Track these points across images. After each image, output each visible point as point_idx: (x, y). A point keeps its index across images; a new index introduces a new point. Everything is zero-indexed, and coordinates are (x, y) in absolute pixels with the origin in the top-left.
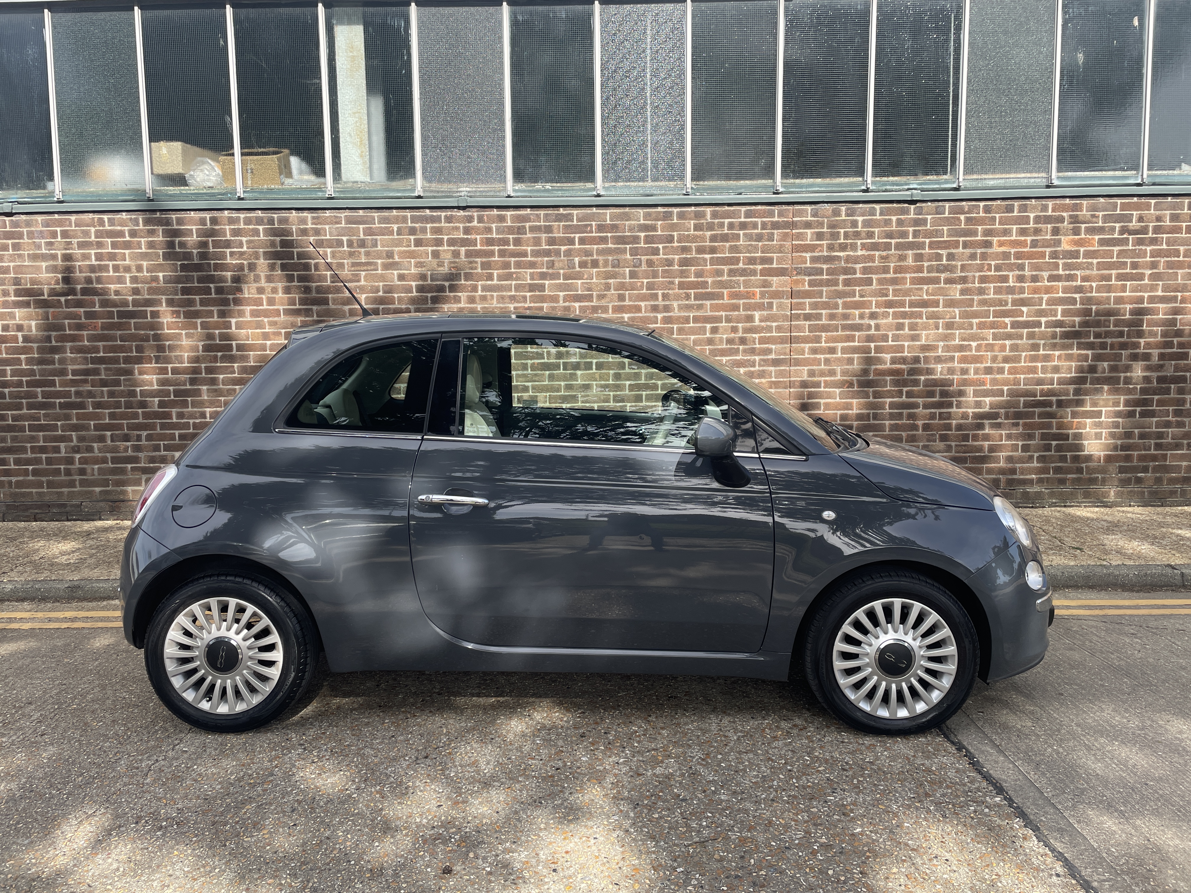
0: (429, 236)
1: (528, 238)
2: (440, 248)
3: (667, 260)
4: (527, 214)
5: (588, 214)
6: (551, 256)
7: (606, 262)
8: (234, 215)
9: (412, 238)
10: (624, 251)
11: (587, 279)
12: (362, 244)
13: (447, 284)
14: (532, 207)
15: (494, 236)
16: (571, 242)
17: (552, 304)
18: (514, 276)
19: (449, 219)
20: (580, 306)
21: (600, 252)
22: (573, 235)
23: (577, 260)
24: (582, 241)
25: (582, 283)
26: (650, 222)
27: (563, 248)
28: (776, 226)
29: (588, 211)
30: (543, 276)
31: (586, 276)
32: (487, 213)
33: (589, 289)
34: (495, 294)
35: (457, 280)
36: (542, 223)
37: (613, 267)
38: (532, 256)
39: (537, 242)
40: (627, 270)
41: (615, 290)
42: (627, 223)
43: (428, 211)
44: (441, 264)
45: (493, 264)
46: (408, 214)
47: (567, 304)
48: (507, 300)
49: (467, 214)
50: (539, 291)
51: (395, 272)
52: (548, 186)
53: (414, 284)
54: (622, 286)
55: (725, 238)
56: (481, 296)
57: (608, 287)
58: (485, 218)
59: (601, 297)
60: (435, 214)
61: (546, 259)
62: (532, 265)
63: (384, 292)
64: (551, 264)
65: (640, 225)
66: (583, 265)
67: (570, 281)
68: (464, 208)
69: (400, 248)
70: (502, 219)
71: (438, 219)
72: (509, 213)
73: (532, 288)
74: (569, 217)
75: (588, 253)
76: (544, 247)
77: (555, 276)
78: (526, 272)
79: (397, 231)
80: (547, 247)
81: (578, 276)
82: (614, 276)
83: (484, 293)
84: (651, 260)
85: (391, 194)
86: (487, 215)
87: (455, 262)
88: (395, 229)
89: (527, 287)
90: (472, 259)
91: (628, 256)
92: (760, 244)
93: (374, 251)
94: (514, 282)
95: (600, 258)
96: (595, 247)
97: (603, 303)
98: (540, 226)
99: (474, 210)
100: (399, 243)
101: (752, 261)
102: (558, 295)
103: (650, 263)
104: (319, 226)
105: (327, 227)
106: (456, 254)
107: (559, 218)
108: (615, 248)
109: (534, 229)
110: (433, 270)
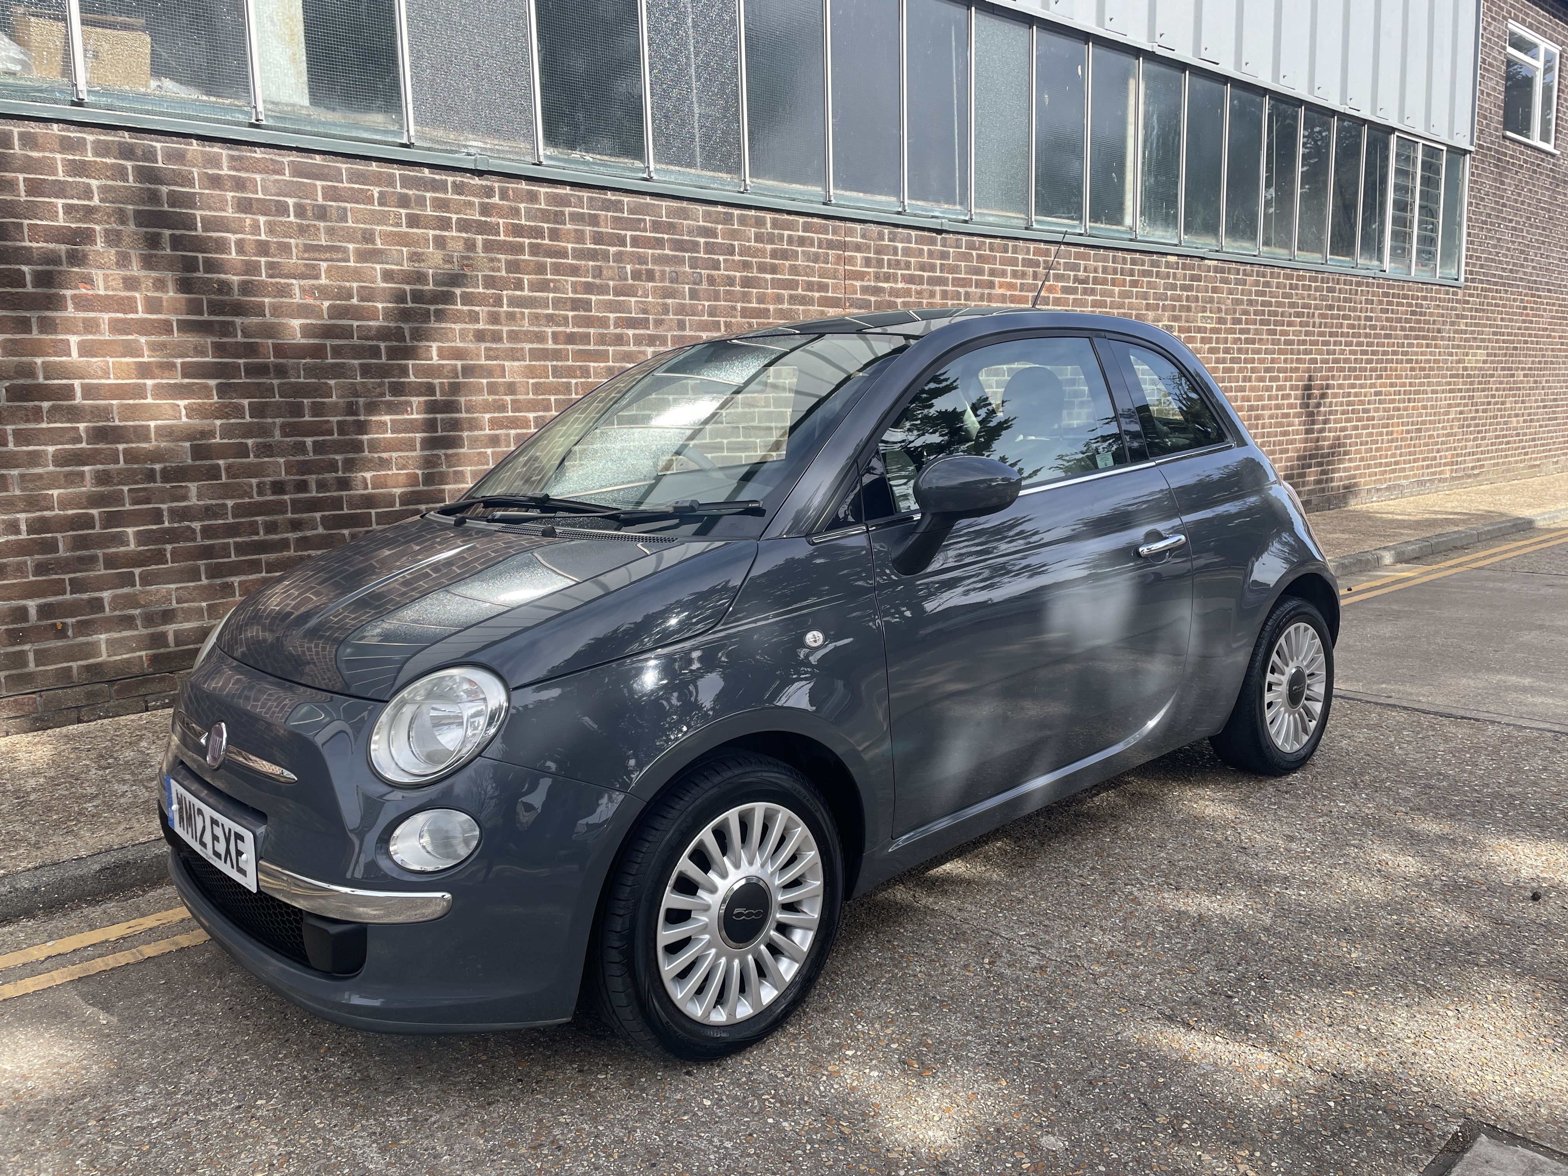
0: (429, 212)
1: (569, 230)
2: (446, 233)
3: (728, 277)
4: (566, 194)
5: (641, 204)
6: (598, 260)
7: (663, 273)
8: (74, 134)
9: (403, 211)
10: (683, 261)
11: (641, 296)
12: (322, 214)
13: (457, 291)
14: (573, 185)
15: (523, 222)
16: (622, 242)
17: (601, 331)
18: (552, 285)
19: (459, 189)
20: (634, 335)
21: (658, 260)
22: (623, 232)
23: (629, 268)
24: (635, 242)
25: (636, 302)
26: (709, 225)
27: (612, 249)
28: (831, 245)
29: (641, 200)
30: (589, 288)
31: (640, 293)
32: (512, 185)
33: (645, 311)
34: (526, 311)
35: (472, 287)
36: (586, 211)
37: (671, 282)
38: (574, 258)
39: (579, 237)
40: (687, 287)
41: (674, 314)
42: (685, 222)
43: (426, 171)
44: (448, 259)
45: (523, 264)
46: (397, 172)
47: (618, 331)
48: (543, 322)
49: (484, 183)
50: (585, 310)
51: (378, 267)
52: (588, 157)
53: (407, 288)
54: (681, 310)
55: (784, 255)
56: (507, 313)
57: (666, 310)
58: (511, 192)
59: (659, 323)
60: (437, 177)
61: (591, 263)
62: (574, 271)
63: (361, 299)
64: (598, 271)
65: (699, 227)
66: (636, 275)
67: (622, 298)
68: (480, 173)
69: (385, 228)
70: (533, 197)
71: (442, 186)
72: (543, 190)
73: (576, 305)
74: (617, 206)
75: (642, 260)
76: (589, 246)
77: (602, 290)
78: (566, 281)
79: (379, 198)
80: (592, 246)
81: (630, 292)
82: (671, 294)
83: (511, 309)
84: (712, 276)
86: (513, 189)
87: (468, 258)
88: (376, 195)
89: (569, 303)
90: (493, 255)
91: (687, 269)
92: (817, 266)
93: (343, 228)
94: (551, 295)
95: (656, 268)
96: (650, 251)
97: (661, 332)
98: (583, 214)
99: (494, 178)
100: (382, 219)
101: (809, 286)
102: (608, 318)
103: (711, 280)
104: (243, 175)
105: (258, 177)
106: (470, 245)
107: (608, 206)
108: (673, 256)
109: (577, 218)
110: (436, 268)
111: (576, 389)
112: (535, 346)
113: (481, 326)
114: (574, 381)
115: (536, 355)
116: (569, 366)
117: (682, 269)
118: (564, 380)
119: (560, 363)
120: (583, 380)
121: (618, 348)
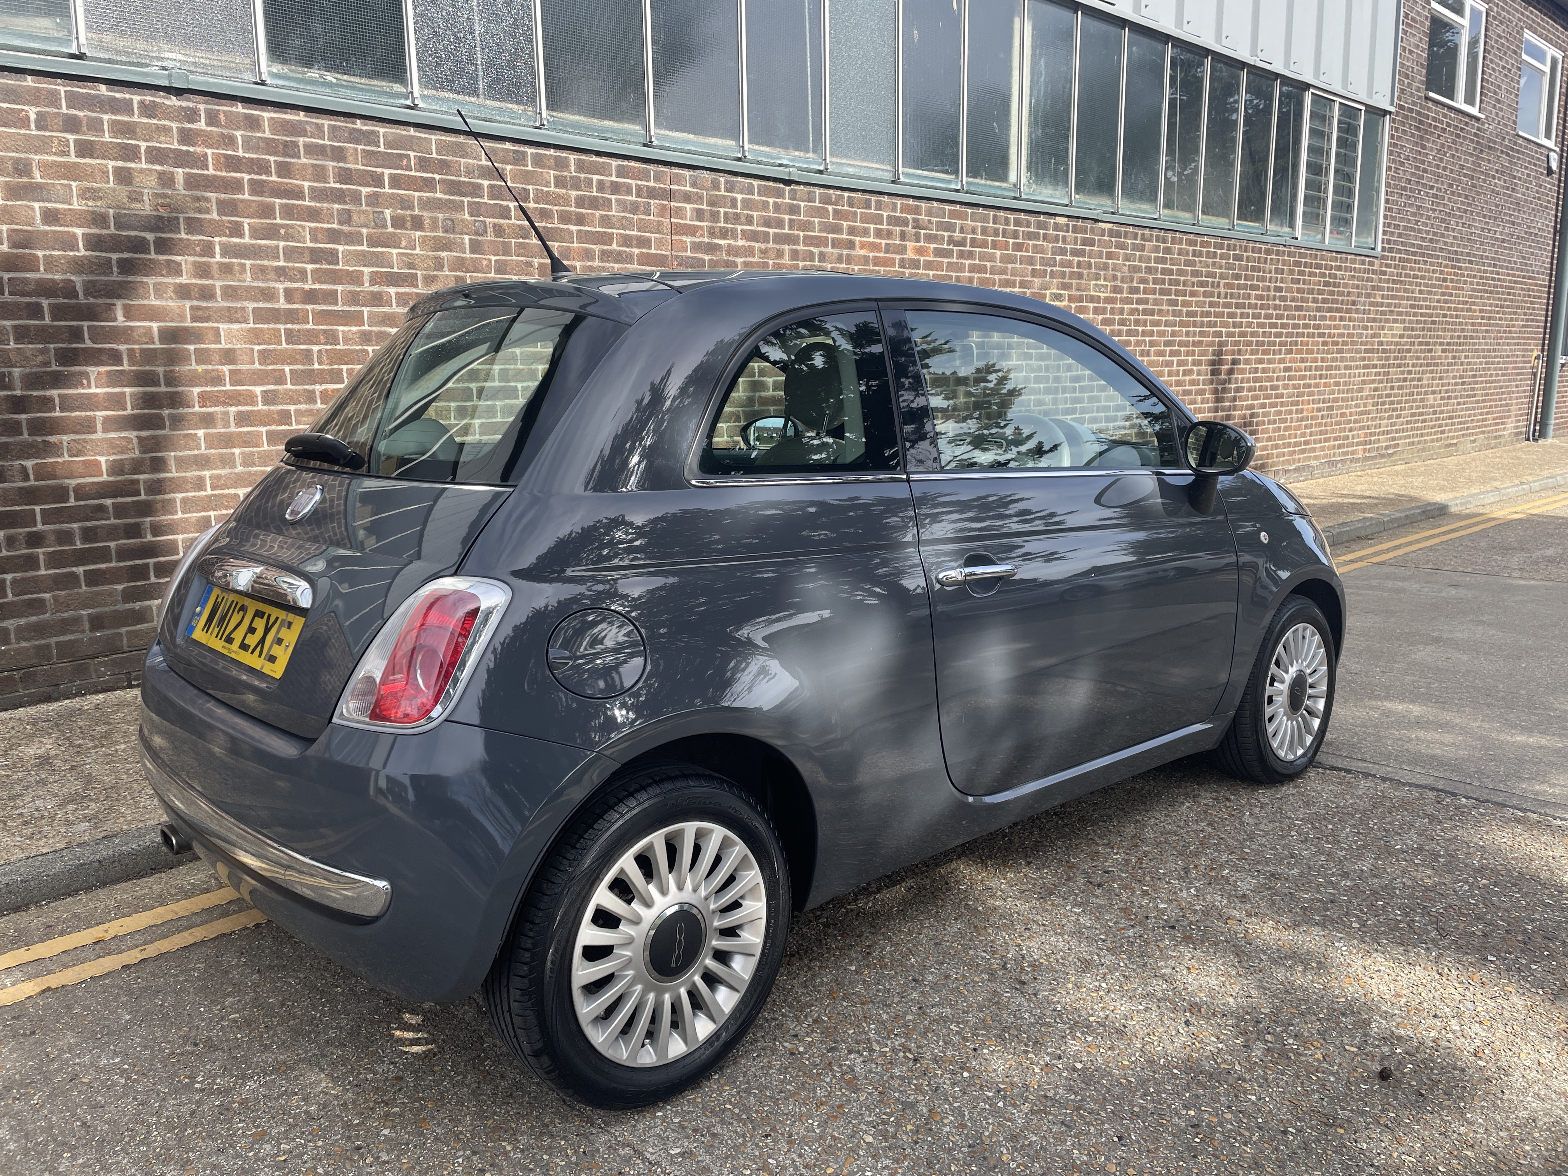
0: (107, 138)
1: (304, 165)
2: (133, 165)
3: (521, 227)
4: (300, 121)
5: (402, 136)
6: (345, 203)
7: (435, 220)
9: (71, 137)
10: (460, 207)
11: (405, 248)
13: (150, 237)
14: (308, 110)
15: (240, 153)
16: (378, 181)
17: (352, 288)
18: (282, 231)
19: (148, 110)
20: (397, 294)
21: (426, 204)
22: (379, 170)
23: (388, 213)
24: (395, 182)
25: (399, 254)
26: (494, 164)
27: (365, 190)
28: (652, 193)
29: (402, 131)
30: (334, 236)
31: (404, 244)
32: (224, 108)
33: (411, 266)
34: (248, 263)
35: (171, 231)
36: (327, 142)
37: (446, 231)
38: (312, 199)
39: (319, 174)
40: (467, 238)
41: (451, 270)
42: (463, 160)
43: (103, 88)
44: (136, 197)
45: (241, 205)
46: (62, 88)
47: (376, 288)
48: (272, 275)
49: (185, 104)
50: (329, 263)
51: (36, 205)
52: (330, 77)
53: (79, 232)
54: (460, 264)
55: (594, 203)
56: (221, 265)
57: (439, 264)
58: (222, 117)
59: (430, 280)
60: (118, 95)
61: (336, 206)
62: (313, 215)
63: (14, 245)
64: (345, 216)
65: (482, 166)
66: (398, 222)
67: (379, 249)
68: (179, 92)
69: (46, 157)
70: (253, 124)
71: (127, 106)
72: (267, 115)
73: (316, 256)
74: (370, 138)
75: (406, 204)
76: (333, 185)
77: (352, 239)
78: (303, 227)
79: (37, 121)
80: (337, 186)
81: (391, 242)
82: (446, 246)
83: (227, 260)
84: (500, 226)
85: (17, 42)
86: (224, 112)
87: (165, 196)
88: (33, 117)
89: (307, 254)
90: (199, 193)
91: (467, 216)
92: (636, 217)
94: (282, 244)
95: (425, 214)
96: (417, 194)
98: (323, 146)
99: (199, 98)
100: (43, 146)
101: (627, 241)
102: (362, 273)
103: (499, 231)
106: (167, 180)
107: (356, 137)
108: (447, 200)
109: (312, 150)
110: (119, 207)
111: (319, 358)
112: (261, 305)
113: (184, 280)
114: (316, 348)
115: (260, 316)
116: (309, 330)
117: (459, 216)
118: (302, 347)
119: (296, 327)
120: (328, 347)
121: (376, 309)
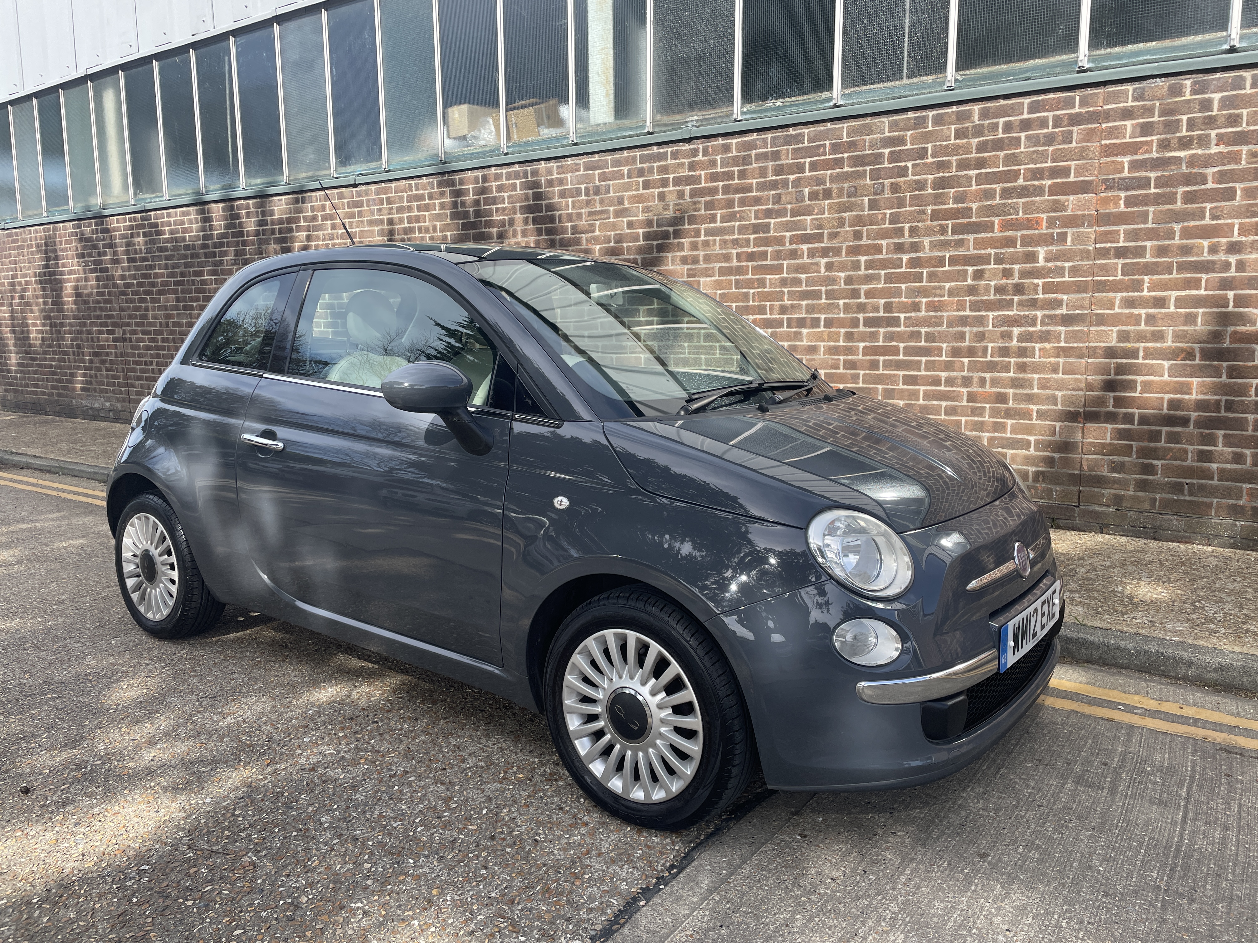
0: (656, 176)
1: (754, 168)
2: (666, 189)
3: (917, 182)
4: (753, 140)
5: (821, 131)
6: (778, 189)
7: (841, 190)
8: (499, 171)
9: (641, 179)
10: (863, 175)
11: (817, 214)
12: (597, 191)
13: (671, 229)
14: (759, 130)
15: (719, 170)
16: (801, 169)
17: (777, 248)
18: (738, 215)
19: (675, 155)
20: (808, 249)
21: (834, 179)
22: (802, 160)
23: (806, 191)
24: (814, 166)
25: (812, 219)
26: (897, 134)
27: (792, 177)
28: (1075, 120)
29: (821, 128)
30: (769, 214)
31: (816, 211)
32: (712, 143)
33: (820, 227)
34: (718, 238)
35: (681, 225)
36: (769, 149)
37: (849, 196)
38: (757, 190)
39: (763, 172)
40: (866, 199)
41: (850, 226)
42: (868, 137)
43: (655, 148)
44: (666, 208)
45: (716, 203)
46: (637, 153)
47: (794, 246)
48: (730, 245)
49: (692, 147)
50: (764, 233)
51: (625, 220)
52: (779, 103)
53: (641, 231)
54: (859, 221)
55: (998, 145)
56: (704, 241)
57: (841, 223)
58: (710, 149)
59: (833, 236)
60: (661, 151)
61: (772, 192)
62: (757, 201)
63: (615, 243)
64: (777, 198)
65: (884, 138)
66: (813, 196)
67: (799, 218)
68: (689, 140)
69: (630, 193)
70: (726, 148)
71: (662, 157)
72: (734, 141)
73: (756, 229)
74: (798, 139)
75: (820, 181)
76: (771, 178)
77: (781, 213)
78: (750, 211)
79: (627, 174)
80: (774, 178)
81: (808, 211)
82: (849, 208)
83: (707, 238)
84: (896, 184)
85: (624, 134)
86: (712, 146)
87: (679, 204)
88: (626, 172)
89: (751, 228)
90: (696, 199)
91: (868, 181)
92: (1051, 149)
93: (607, 198)
94: (737, 223)
95: (834, 186)
96: (829, 172)
97: (836, 243)
98: (767, 152)
99: (699, 141)
100: (627, 187)
101: (1037, 174)
102: (784, 236)
103: (896, 188)
104: (562, 176)
105: (569, 176)
106: (681, 195)
107: (788, 141)
108: (852, 172)
109: (761, 157)
110: (659, 215)
111: (753, 297)
112: (723, 264)
113: (685, 253)
114: (752, 291)
115: (724, 272)
116: (748, 279)
117: (862, 182)
118: (744, 290)
119: (742, 277)
120: (759, 290)
121: (792, 261)
